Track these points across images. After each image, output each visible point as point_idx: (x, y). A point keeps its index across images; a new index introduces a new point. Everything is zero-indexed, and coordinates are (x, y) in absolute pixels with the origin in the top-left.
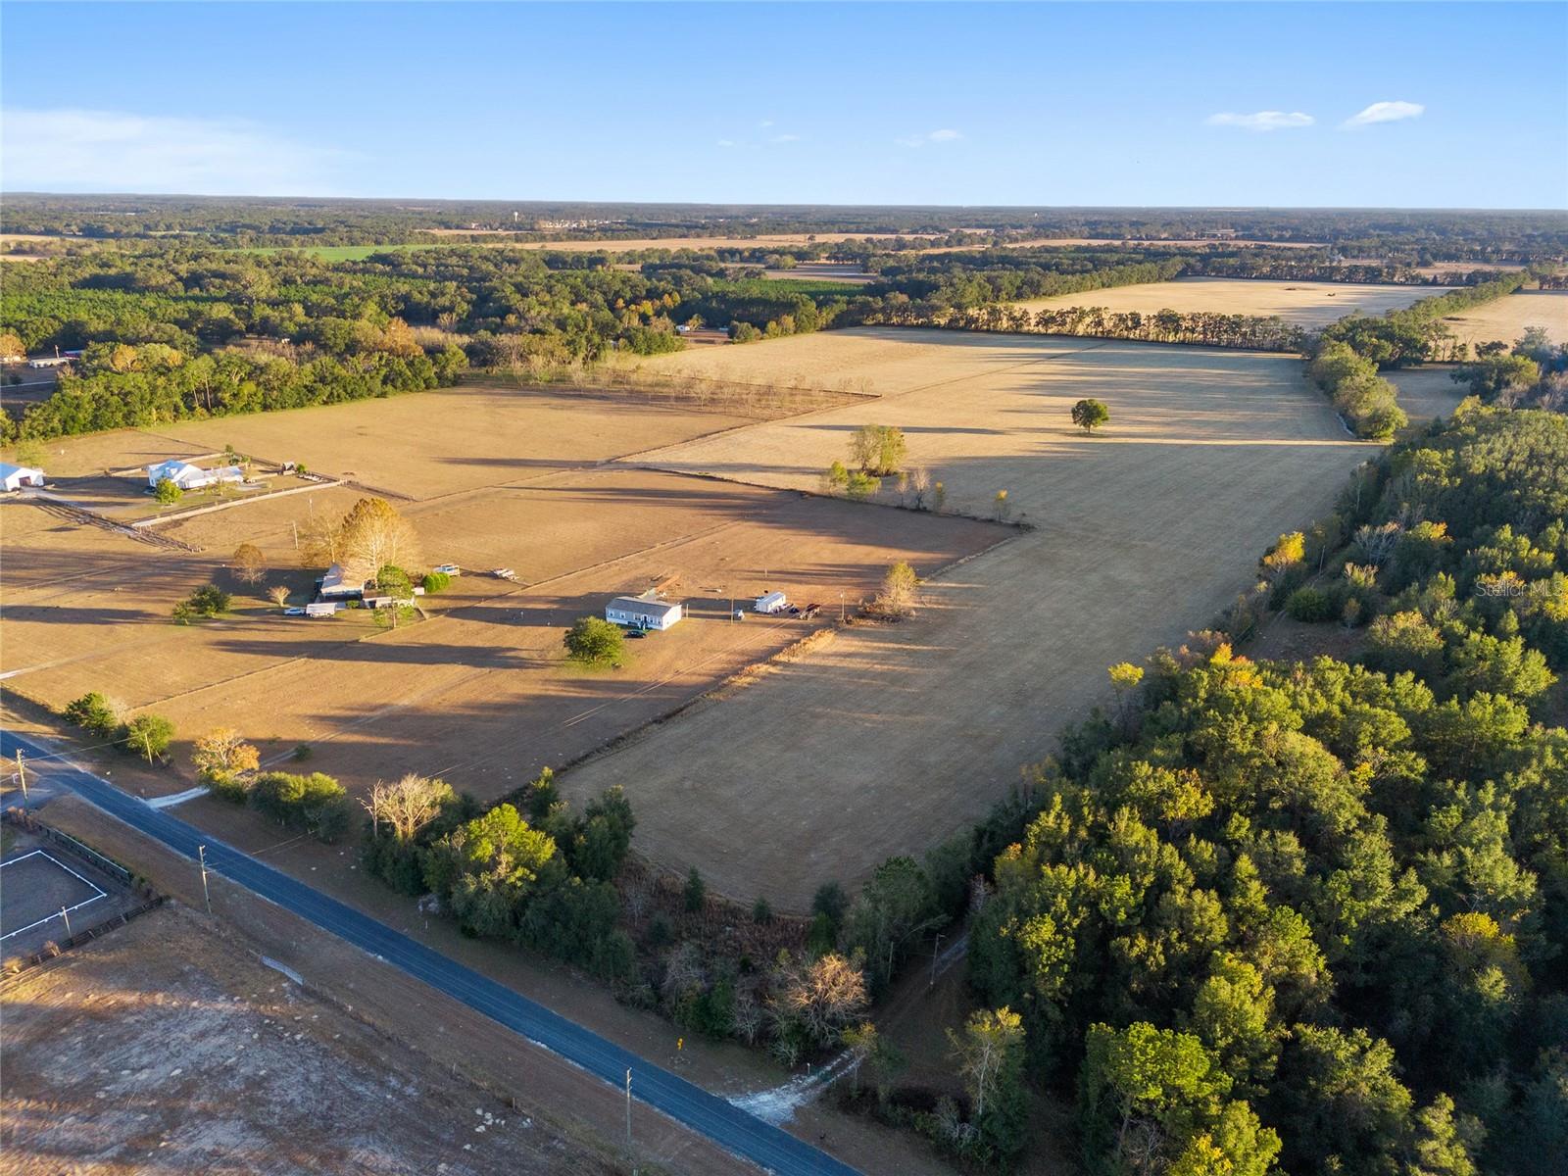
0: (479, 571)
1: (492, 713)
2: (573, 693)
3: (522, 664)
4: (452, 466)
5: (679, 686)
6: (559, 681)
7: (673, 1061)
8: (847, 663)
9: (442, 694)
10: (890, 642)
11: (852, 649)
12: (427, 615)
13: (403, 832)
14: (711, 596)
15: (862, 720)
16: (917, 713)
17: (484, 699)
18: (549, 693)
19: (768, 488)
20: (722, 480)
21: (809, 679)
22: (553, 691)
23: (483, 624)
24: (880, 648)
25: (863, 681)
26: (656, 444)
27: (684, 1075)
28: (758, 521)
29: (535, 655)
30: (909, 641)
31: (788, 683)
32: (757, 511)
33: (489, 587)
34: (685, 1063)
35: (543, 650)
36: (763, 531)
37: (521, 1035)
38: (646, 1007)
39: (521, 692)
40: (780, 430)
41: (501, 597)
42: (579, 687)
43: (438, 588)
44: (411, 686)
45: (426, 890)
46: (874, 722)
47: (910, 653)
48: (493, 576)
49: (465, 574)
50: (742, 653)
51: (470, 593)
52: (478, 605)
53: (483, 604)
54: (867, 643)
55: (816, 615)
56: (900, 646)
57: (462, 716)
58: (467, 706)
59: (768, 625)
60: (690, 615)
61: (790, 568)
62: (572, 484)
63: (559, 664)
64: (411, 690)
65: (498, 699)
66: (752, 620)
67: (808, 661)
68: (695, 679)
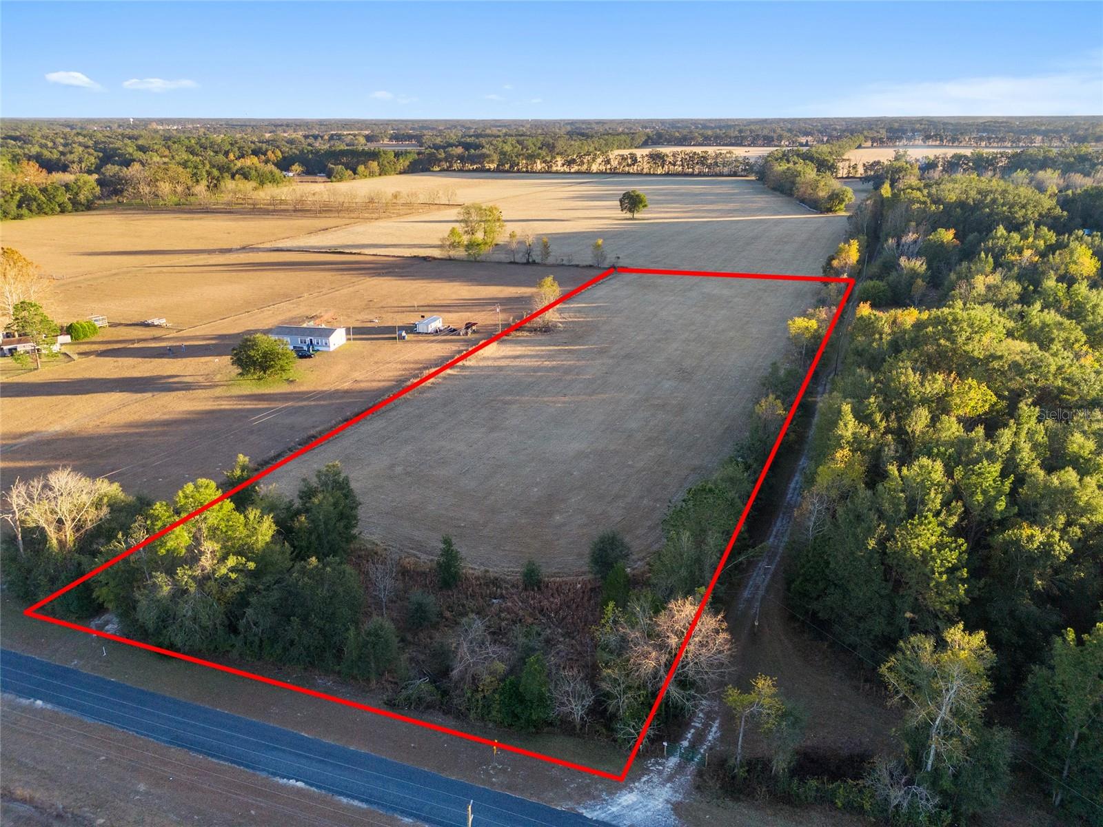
0: (130, 323)
1: (160, 429)
2: (249, 405)
3: (187, 387)
4: (90, 257)
5: (361, 392)
6: (231, 397)
7: (486, 772)
8: (517, 363)
9: (99, 418)
10: (550, 345)
11: (518, 353)
12: (75, 357)
13: (60, 541)
14: (369, 325)
15: (553, 402)
16: (599, 393)
17: (149, 418)
18: (223, 407)
19: (393, 256)
20: (351, 253)
21: (489, 377)
22: (225, 405)
23: (140, 360)
24: (543, 351)
25: (539, 374)
26: (284, 236)
27: (509, 788)
28: (392, 276)
29: (201, 379)
30: (565, 344)
31: (470, 381)
32: (391, 270)
33: (140, 333)
34: (504, 771)
35: (208, 374)
36: (399, 282)
37: (264, 775)
38: (428, 707)
39: (193, 409)
40: (390, 224)
41: (155, 339)
42: (255, 400)
43: (86, 336)
44: (62, 414)
45: (100, 609)
46: (564, 403)
47: (570, 351)
48: (145, 325)
49: (112, 325)
50: (416, 362)
51: (121, 338)
52: (132, 346)
53: (136, 345)
54: (529, 348)
55: (474, 332)
56: (559, 348)
57: (126, 435)
58: (131, 425)
59: (432, 341)
60: (354, 339)
61: (436, 303)
62: (211, 262)
63: (228, 385)
64: (62, 417)
65: (166, 417)
66: (415, 339)
67: (482, 364)
68: (375, 385)
